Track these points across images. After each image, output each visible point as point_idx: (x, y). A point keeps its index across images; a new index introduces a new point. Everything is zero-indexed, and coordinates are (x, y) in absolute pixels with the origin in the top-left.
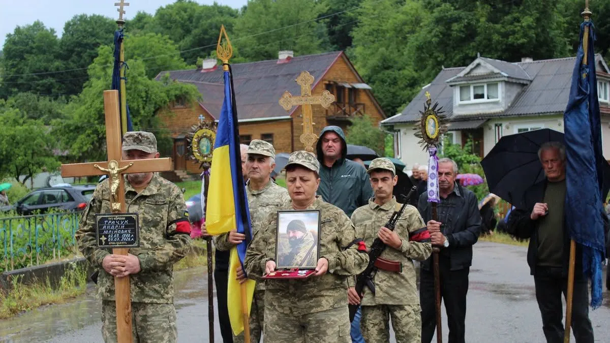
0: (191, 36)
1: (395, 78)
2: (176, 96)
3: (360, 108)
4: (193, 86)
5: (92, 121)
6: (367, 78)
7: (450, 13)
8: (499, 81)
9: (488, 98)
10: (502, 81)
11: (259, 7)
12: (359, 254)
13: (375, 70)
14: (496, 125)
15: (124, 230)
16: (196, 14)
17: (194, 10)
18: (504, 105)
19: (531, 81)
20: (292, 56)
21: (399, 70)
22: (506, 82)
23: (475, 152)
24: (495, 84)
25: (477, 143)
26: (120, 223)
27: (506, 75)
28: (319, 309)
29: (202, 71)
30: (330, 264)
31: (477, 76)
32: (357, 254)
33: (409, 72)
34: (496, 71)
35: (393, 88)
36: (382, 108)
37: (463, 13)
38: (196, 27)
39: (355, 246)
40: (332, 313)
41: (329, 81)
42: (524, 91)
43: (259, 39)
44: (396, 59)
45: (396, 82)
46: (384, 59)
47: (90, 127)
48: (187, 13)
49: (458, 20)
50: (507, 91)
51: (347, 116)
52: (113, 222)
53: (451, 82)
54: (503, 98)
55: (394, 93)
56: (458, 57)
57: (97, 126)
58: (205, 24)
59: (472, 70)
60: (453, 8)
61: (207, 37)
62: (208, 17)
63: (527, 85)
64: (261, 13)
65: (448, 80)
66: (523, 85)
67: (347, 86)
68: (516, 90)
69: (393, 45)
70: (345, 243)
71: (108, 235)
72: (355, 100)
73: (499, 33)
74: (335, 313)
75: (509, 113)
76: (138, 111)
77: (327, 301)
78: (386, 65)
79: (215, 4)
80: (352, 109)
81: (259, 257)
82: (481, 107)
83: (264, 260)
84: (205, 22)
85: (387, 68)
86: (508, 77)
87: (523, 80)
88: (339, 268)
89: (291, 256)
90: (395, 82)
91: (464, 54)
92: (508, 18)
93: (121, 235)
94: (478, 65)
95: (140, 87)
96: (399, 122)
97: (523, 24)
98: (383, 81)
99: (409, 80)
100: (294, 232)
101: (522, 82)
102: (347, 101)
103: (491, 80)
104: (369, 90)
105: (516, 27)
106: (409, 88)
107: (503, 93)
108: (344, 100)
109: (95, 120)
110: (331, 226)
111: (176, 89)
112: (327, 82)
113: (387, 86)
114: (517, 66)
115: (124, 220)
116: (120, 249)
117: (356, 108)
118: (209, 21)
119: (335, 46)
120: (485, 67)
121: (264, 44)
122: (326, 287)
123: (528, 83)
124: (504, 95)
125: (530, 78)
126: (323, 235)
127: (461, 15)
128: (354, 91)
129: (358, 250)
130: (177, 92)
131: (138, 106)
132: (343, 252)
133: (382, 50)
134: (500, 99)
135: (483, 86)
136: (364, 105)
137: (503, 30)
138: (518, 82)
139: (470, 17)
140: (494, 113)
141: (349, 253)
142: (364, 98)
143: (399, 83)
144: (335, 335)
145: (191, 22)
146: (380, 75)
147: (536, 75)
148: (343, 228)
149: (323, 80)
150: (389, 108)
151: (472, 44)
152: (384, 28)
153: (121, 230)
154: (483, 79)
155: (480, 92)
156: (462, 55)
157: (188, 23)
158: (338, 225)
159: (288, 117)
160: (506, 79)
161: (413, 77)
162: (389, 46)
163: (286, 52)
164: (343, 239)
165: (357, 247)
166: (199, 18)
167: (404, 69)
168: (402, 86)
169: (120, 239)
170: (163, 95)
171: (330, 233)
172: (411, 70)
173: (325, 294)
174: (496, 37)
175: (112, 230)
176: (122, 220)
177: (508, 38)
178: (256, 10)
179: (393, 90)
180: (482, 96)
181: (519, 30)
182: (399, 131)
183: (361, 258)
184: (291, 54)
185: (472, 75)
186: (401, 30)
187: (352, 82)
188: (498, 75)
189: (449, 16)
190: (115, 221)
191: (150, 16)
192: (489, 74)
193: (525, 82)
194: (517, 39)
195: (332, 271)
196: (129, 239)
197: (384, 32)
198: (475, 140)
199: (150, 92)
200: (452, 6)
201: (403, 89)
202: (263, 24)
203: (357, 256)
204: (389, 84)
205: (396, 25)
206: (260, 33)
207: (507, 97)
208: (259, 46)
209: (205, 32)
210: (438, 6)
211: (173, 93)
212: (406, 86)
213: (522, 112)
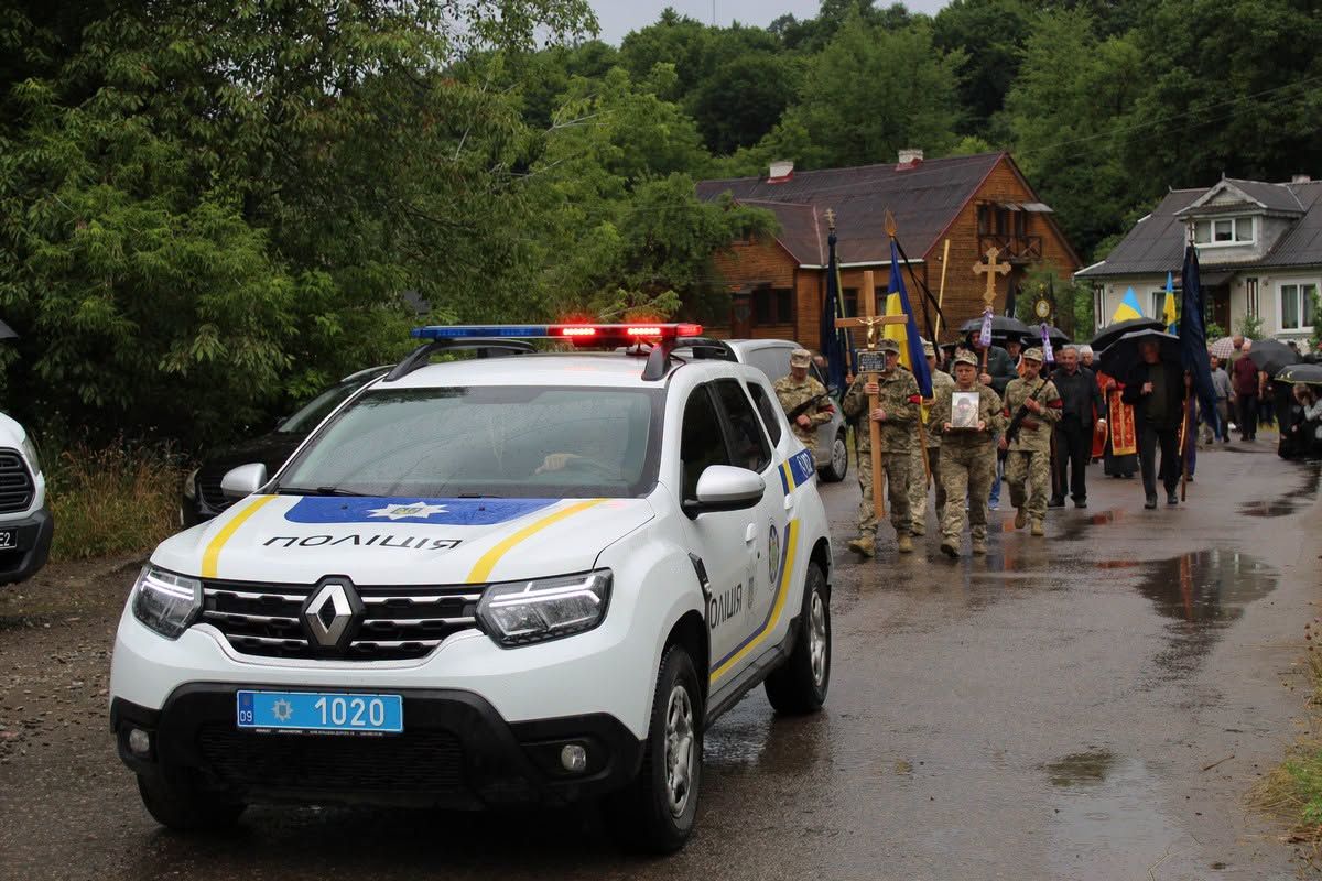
0: (698, 91)
1: (1089, 181)
2: (744, 227)
3: (1034, 244)
4: (770, 212)
5: (618, 267)
6: (1038, 181)
7: (1185, 84)
8: (1255, 215)
9: (1237, 240)
10: (1257, 215)
11: (846, 58)
12: (1005, 418)
13: (1053, 168)
14: (1248, 280)
16: (705, 50)
17: (701, 42)
18: (1260, 251)
19: (1304, 214)
20: (921, 158)
21: (1096, 165)
22: (1266, 218)
23: (1217, 320)
24: (1249, 219)
25: (1219, 306)
27: (1264, 206)
29: (769, 181)
31: (1219, 207)
32: (1003, 418)
33: (1116, 169)
34: (1250, 199)
35: (1085, 198)
36: (1065, 234)
37: (1207, 84)
38: (706, 75)
41: (984, 201)
42: (1292, 229)
43: (846, 112)
44: (1090, 146)
45: (1091, 188)
46: (1070, 149)
47: (614, 278)
48: (689, 47)
49: (1198, 94)
50: (1265, 229)
51: (1013, 257)
53: (1181, 215)
54: (1259, 240)
55: (1086, 208)
56: (1198, 156)
57: (626, 276)
58: (726, 70)
59: (1213, 197)
60: (1190, 75)
61: (730, 94)
62: (732, 57)
63: (1297, 219)
64: (850, 68)
65: (1177, 213)
66: (1292, 220)
67: (1014, 208)
68: (1279, 229)
69: (1084, 121)
70: (995, 412)
72: (1026, 231)
73: (1268, 117)
75: (1265, 263)
76: (687, 253)
78: (1072, 157)
79: (736, 26)
80: (1020, 244)
82: (1227, 253)
83: (942, 422)
84: (723, 66)
85: (1075, 162)
86: (1267, 210)
87: (1292, 212)
88: (992, 427)
90: (1088, 187)
91: (1209, 152)
92: (1285, 90)
94: (1223, 190)
95: (693, 216)
96: (1103, 275)
97: (1310, 103)
98: (1066, 186)
99: (1114, 185)
101: (1289, 215)
102: (1012, 231)
103: (1243, 215)
104: (1049, 213)
105: (1298, 107)
106: (1113, 199)
107: (1259, 232)
108: (1008, 231)
109: (623, 267)
110: (986, 400)
111: (744, 218)
112: (980, 203)
113: (1074, 194)
114: (1285, 190)
117: (1026, 242)
118: (733, 64)
119: (971, 108)
120: (1234, 194)
121: (856, 124)
123: (1300, 216)
124: (1260, 236)
125: (1303, 209)
127: (1204, 87)
128: (1025, 216)
130: (747, 222)
131: (688, 244)
132: (994, 417)
133: (1065, 129)
134: (1255, 241)
135: (1230, 222)
136: (1040, 238)
137: (1275, 113)
138: (1282, 215)
139: (1221, 90)
140: (1246, 263)
141: (998, 418)
142: (1040, 228)
143: (1096, 189)
145: (696, 64)
146: (1061, 176)
147: (1314, 204)
148: (993, 402)
149: (973, 199)
150: (1078, 234)
151: (1222, 135)
152: (1069, 88)
154: (1230, 211)
155: (1224, 231)
156: (1204, 154)
157: (690, 65)
159: (920, 260)
160: (1264, 213)
161: (1122, 178)
162: (1077, 121)
163: (912, 151)
164: (993, 409)
166: (711, 58)
167: (1106, 164)
168: (1101, 194)
170: (724, 227)
171: (986, 405)
172: (1120, 165)
174: (1263, 124)
177: (1283, 126)
178: (841, 62)
179: (1084, 203)
180: (1227, 237)
181: (1302, 113)
182: (1102, 287)
184: (919, 154)
185: (1213, 204)
186: (1100, 92)
187: (1021, 202)
188: (1253, 206)
189: (1184, 89)
191: (613, 51)
192: (1239, 205)
193: (1294, 215)
194: (1298, 128)
197: (1068, 96)
198: (1217, 302)
199: (706, 224)
200: (1190, 72)
201: (1103, 201)
202: (854, 86)
204: (1078, 191)
205: (1091, 84)
206: (848, 100)
207: (1264, 238)
208: (846, 126)
209: (726, 85)
210: (1166, 71)
211: (740, 223)
212: (1109, 195)
213: (1287, 261)
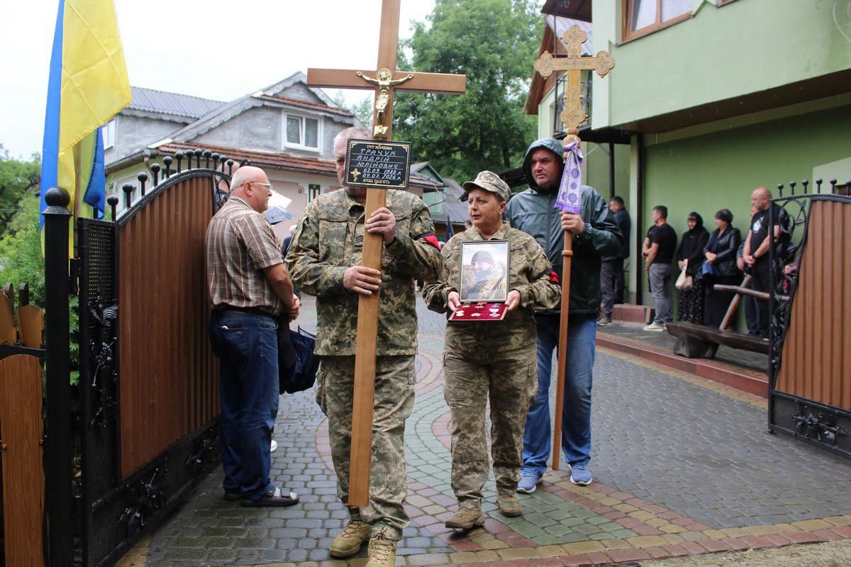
12: (552, 286)
15: (388, 164)
26: (383, 153)
28: (508, 348)
30: (523, 296)
32: (549, 286)
39: (546, 277)
40: (522, 351)
52: (374, 152)
70: (535, 274)
71: (363, 169)
74: (525, 351)
77: (516, 339)
81: (439, 285)
83: (445, 290)
88: (532, 302)
89: (475, 290)
93: (382, 171)
100: (480, 263)
110: (522, 254)
115: (390, 151)
116: (378, 190)
122: (516, 324)
126: (513, 264)
129: (550, 281)
132: (535, 284)
141: (540, 285)
144: (524, 375)
148: (534, 257)
153: (384, 164)
158: (529, 253)
164: (534, 268)
165: (548, 277)
169: (381, 176)
171: (521, 262)
173: (514, 331)
175: (370, 163)
176: (387, 151)
183: (553, 291)
190: (377, 150)
195: (524, 305)
196: (394, 178)
203: (549, 289)
